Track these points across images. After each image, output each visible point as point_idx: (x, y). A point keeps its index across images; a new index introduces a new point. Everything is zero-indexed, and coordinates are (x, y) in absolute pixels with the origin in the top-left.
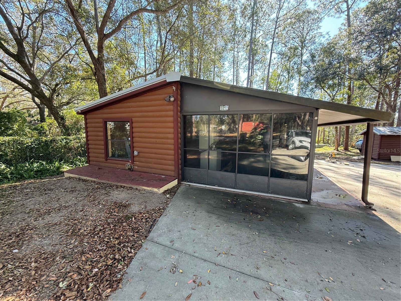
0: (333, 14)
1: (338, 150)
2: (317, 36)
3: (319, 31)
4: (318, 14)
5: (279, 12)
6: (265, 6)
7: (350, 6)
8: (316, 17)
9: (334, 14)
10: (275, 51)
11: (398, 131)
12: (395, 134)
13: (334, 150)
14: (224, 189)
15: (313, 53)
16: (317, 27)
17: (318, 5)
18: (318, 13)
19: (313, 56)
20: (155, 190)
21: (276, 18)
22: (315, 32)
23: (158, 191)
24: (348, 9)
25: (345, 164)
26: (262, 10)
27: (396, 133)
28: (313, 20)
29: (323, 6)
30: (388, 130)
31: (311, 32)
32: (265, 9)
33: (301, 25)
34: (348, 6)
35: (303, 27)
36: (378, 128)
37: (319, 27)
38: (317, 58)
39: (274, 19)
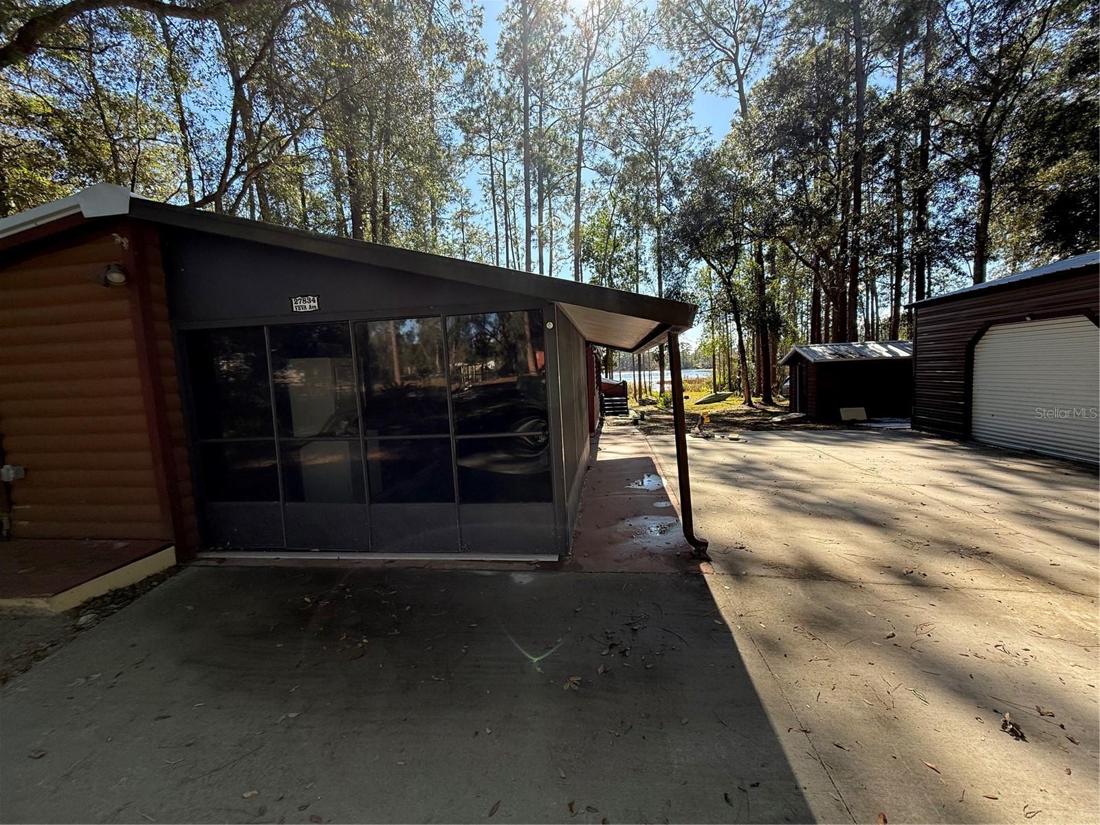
0: (712, 86)
1: (750, 404)
2: (688, 134)
3: (690, 123)
4: (684, 83)
5: (588, 67)
6: (558, 49)
7: (742, 72)
8: (679, 90)
9: (715, 87)
10: (588, 164)
11: (847, 351)
12: (841, 359)
13: (744, 403)
14: (334, 556)
15: (676, 173)
16: (684, 114)
17: (679, 61)
18: (682, 81)
19: (677, 182)
20: (40, 604)
21: (582, 82)
22: (682, 125)
23: (47, 606)
24: (740, 78)
25: (731, 439)
26: (552, 59)
27: (843, 356)
28: (674, 95)
29: (688, 64)
30: (830, 352)
31: (673, 125)
32: (559, 57)
33: (651, 105)
34: (738, 70)
35: (655, 111)
36: (813, 348)
37: (688, 115)
38: (687, 188)
39: (578, 83)
